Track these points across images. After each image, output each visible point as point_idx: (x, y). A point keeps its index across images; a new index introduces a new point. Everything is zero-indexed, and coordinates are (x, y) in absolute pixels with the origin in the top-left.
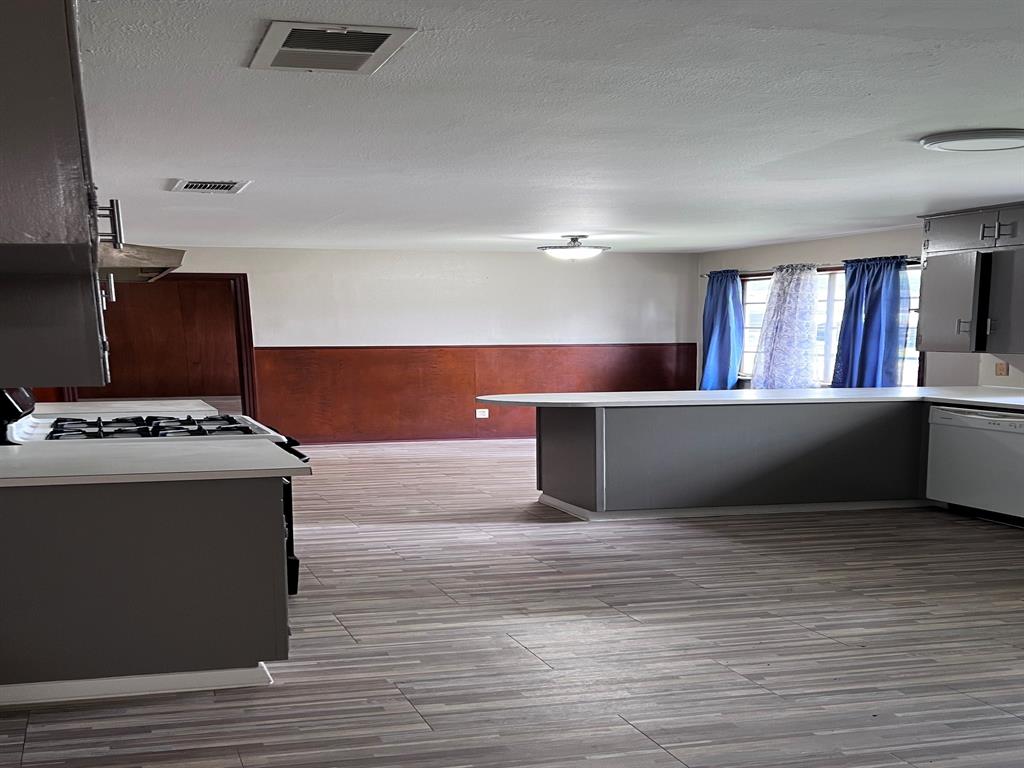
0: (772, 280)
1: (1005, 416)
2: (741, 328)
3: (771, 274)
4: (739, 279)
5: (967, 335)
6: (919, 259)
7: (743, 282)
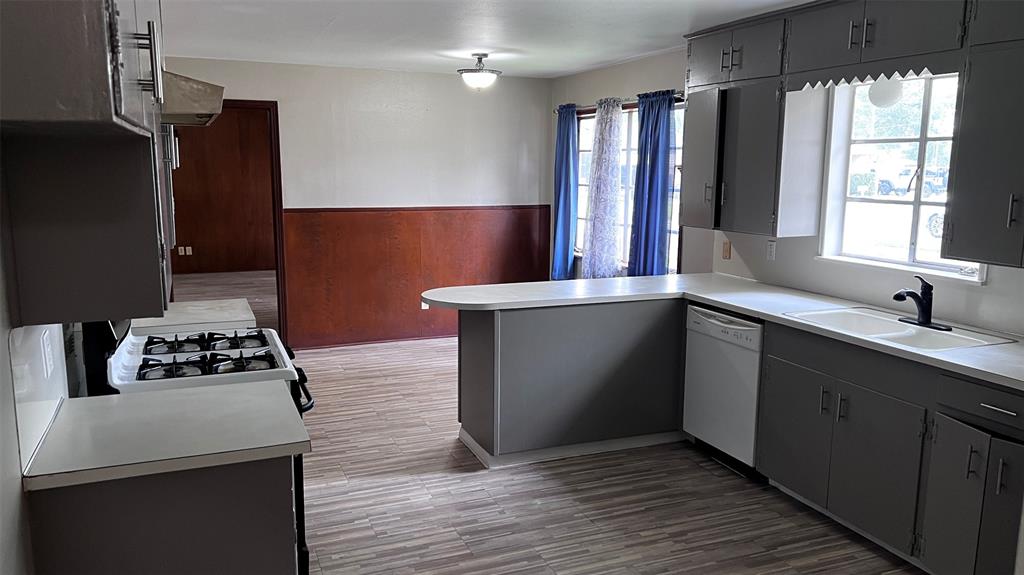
0: (596, 119)
1: (731, 322)
2: (577, 185)
3: (594, 111)
4: (576, 117)
5: (709, 204)
6: (683, 95)
7: (579, 119)
